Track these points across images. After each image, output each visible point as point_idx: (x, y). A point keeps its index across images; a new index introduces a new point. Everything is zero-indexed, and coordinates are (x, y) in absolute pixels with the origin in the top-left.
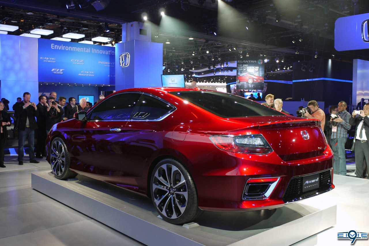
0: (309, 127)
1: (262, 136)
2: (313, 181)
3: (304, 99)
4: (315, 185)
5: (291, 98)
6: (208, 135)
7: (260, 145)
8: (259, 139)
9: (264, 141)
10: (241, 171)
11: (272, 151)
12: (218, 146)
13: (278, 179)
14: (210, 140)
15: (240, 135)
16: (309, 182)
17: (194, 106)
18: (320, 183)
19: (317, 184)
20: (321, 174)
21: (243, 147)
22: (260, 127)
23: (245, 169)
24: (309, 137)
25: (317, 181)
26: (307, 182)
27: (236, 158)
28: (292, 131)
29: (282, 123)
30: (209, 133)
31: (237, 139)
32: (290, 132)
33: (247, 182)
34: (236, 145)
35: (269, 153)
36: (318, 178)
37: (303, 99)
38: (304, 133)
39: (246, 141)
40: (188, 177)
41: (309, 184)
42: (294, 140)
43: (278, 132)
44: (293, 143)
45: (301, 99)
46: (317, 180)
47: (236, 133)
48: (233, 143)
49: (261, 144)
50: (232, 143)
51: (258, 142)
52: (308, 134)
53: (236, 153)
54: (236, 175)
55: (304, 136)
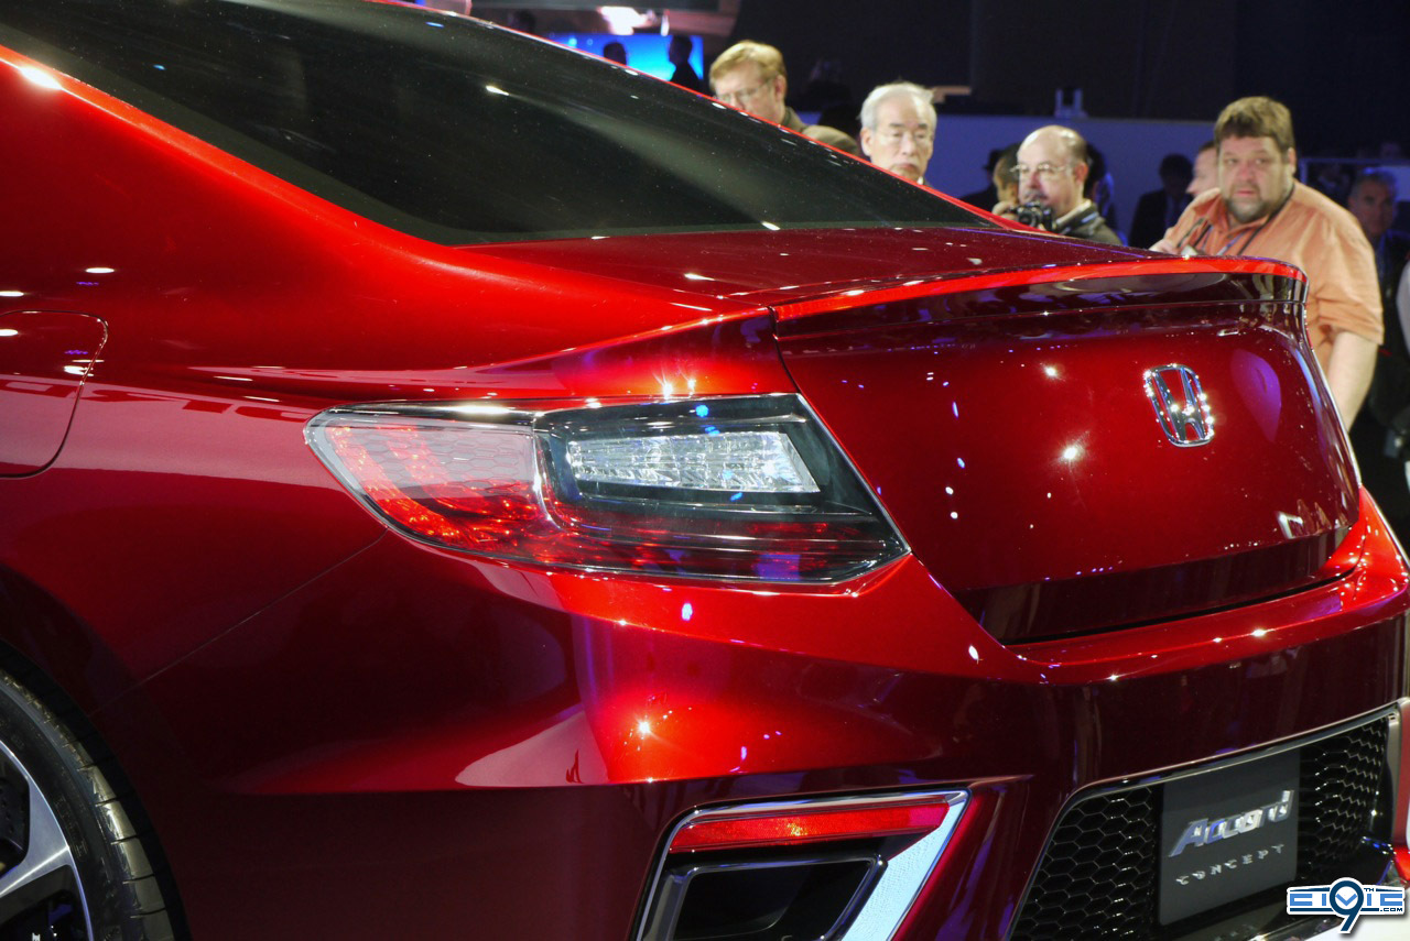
0: (1202, 332)
1: (801, 411)
2: (1250, 821)
3: (1078, 96)
4: (1263, 854)
5: (964, 91)
6: (254, 401)
7: (789, 499)
8: (777, 440)
9: (823, 461)
10: (612, 748)
11: (893, 551)
12: (394, 511)
13: (954, 813)
14: (313, 459)
15: (593, 403)
16: (1216, 830)
17: (144, 127)
18: (1301, 841)
19: (1278, 848)
20: (1309, 758)
21: (627, 515)
22: (789, 327)
23: (644, 728)
24: (1210, 420)
25: (1280, 824)
26: (1199, 832)
27: (560, 625)
28: (1051, 372)
29: (1001, 292)
30: (262, 386)
31: (573, 443)
32: (1042, 375)
33: (668, 848)
34: (571, 496)
35: (865, 569)
36: (1287, 795)
37: (1068, 101)
38: (1172, 383)
39: (657, 457)
40: (98, 817)
41: (1220, 849)
42: (1071, 453)
43: (939, 379)
44: (1060, 480)
45: (1059, 96)
46: (1281, 810)
47: (557, 386)
48: (538, 483)
49: (796, 489)
50: (530, 484)
51: (770, 470)
52: (1203, 397)
53: (564, 572)
54: (570, 778)
55: (1174, 408)
